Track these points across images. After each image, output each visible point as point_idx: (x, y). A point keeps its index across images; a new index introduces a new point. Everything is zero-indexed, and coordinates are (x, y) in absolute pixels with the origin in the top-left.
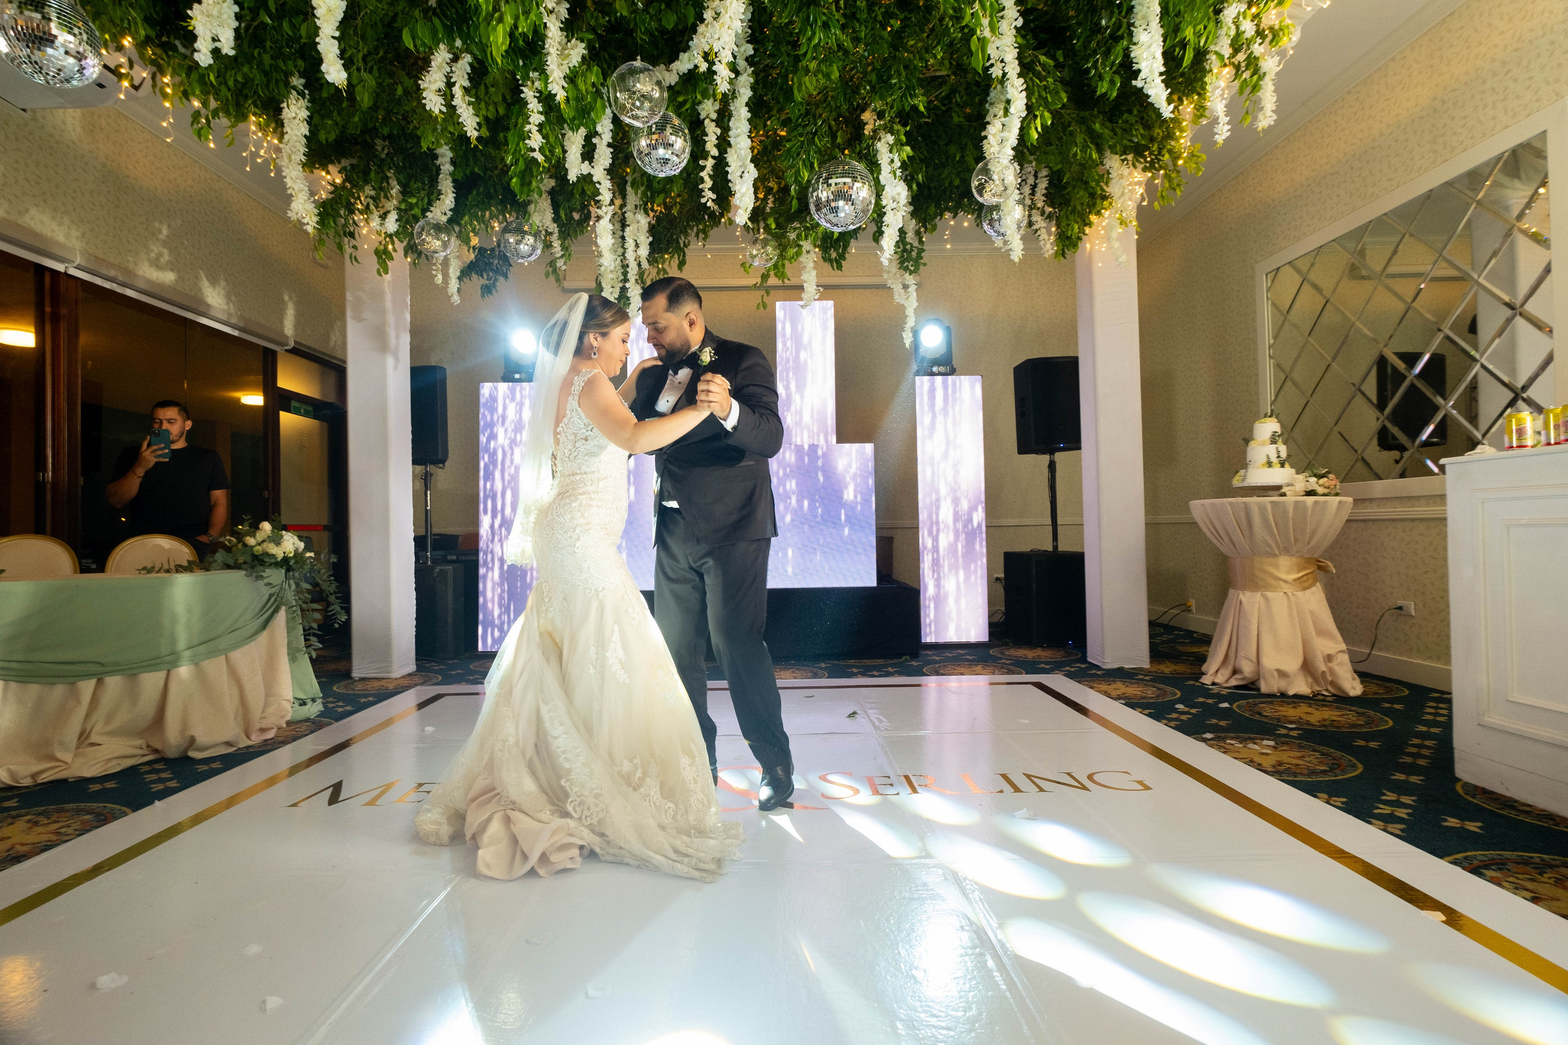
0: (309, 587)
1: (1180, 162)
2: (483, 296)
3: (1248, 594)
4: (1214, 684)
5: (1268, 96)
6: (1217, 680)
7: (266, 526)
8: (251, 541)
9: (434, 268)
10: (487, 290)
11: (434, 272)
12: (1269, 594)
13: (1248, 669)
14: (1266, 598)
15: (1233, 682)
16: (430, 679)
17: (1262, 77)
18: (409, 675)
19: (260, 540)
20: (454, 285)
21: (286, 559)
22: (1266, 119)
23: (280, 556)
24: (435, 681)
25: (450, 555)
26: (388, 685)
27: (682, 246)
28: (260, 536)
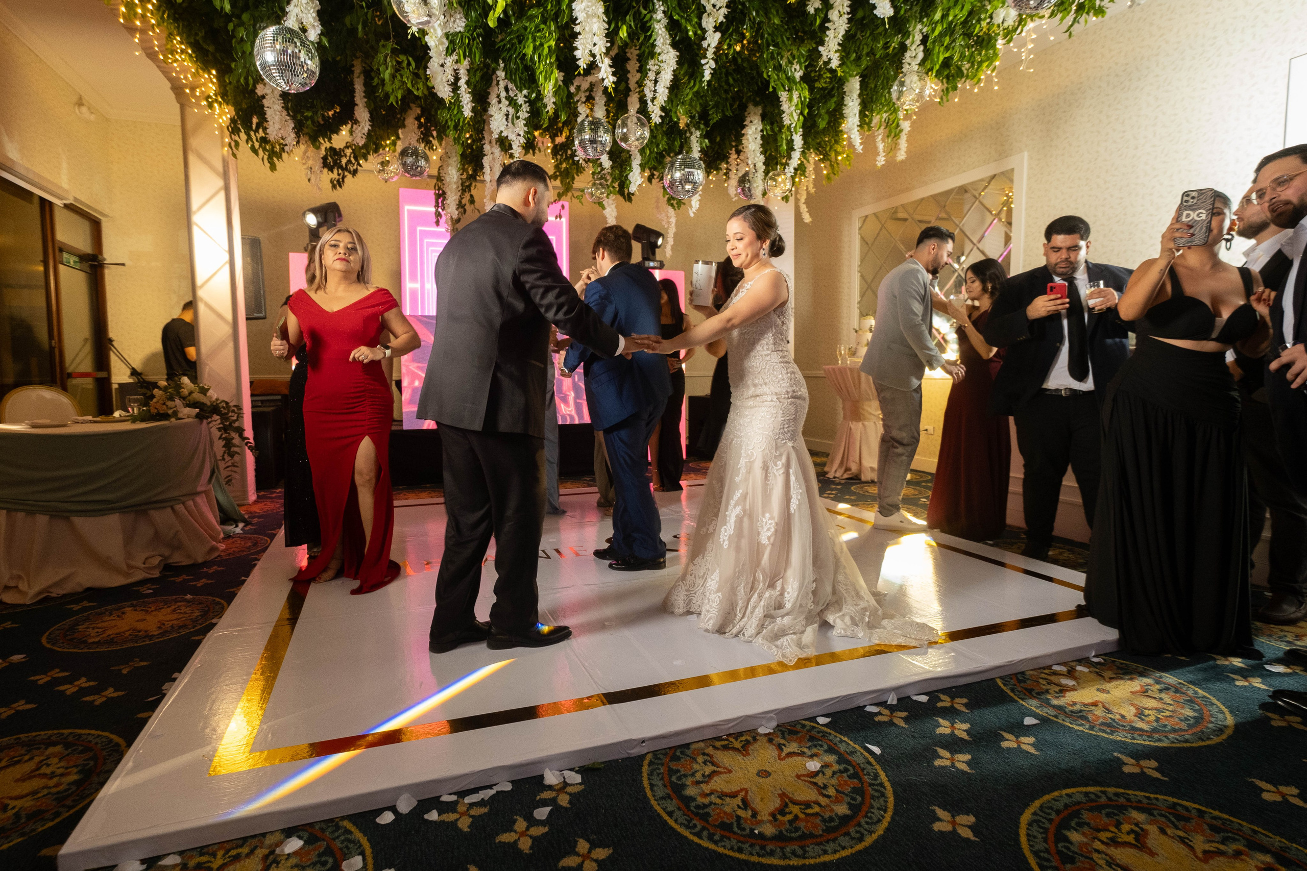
1: (840, 158)
3: (854, 423)
4: (835, 477)
5: (903, 143)
6: (837, 475)
10: (337, 184)
12: (866, 423)
13: (854, 468)
14: (864, 425)
15: (846, 476)
17: (901, 131)
22: (901, 155)
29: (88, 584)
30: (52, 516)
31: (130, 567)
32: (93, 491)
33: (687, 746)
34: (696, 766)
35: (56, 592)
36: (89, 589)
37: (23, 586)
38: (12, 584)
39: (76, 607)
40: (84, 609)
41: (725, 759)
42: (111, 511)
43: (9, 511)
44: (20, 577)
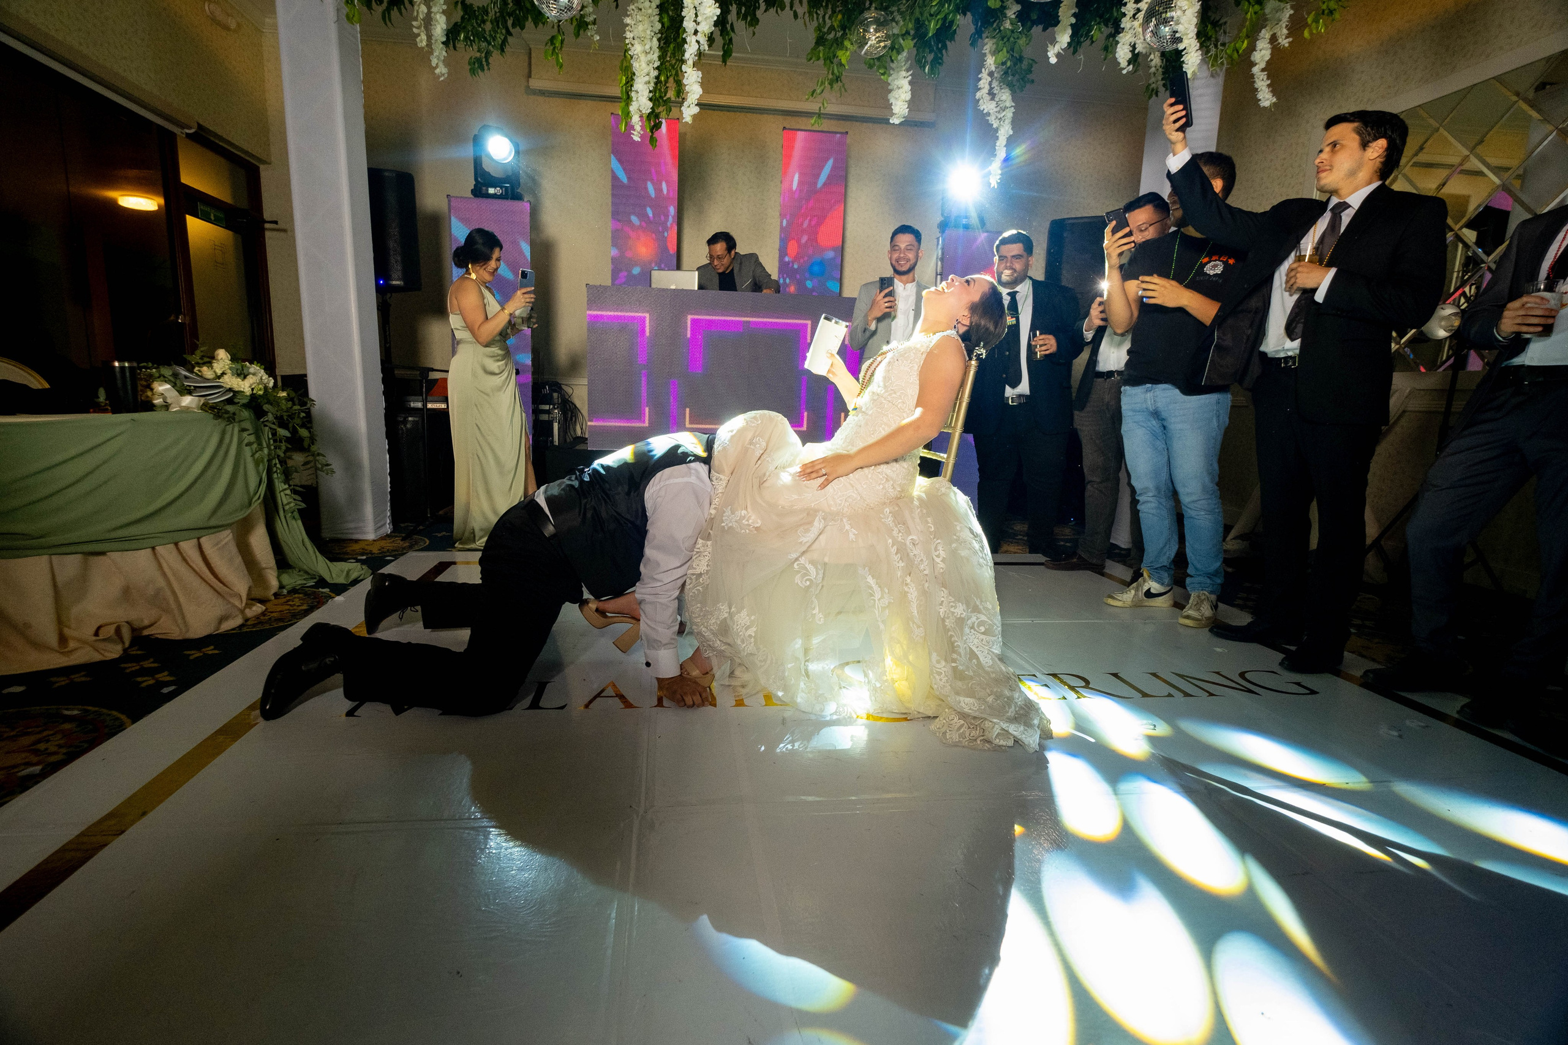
0: (288, 434)
2: (473, 72)
7: (222, 354)
8: (207, 372)
9: (414, 23)
10: (478, 65)
11: (415, 30)
16: (416, 543)
18: (388, 536)
19: (219, 372)
20: (439, 53)
21: (253, 396)
23: (248, 391)
24: (422, 545)
25: (415, 401)
26: (366, 547)
27: (729, 28)
28: (218, 367)
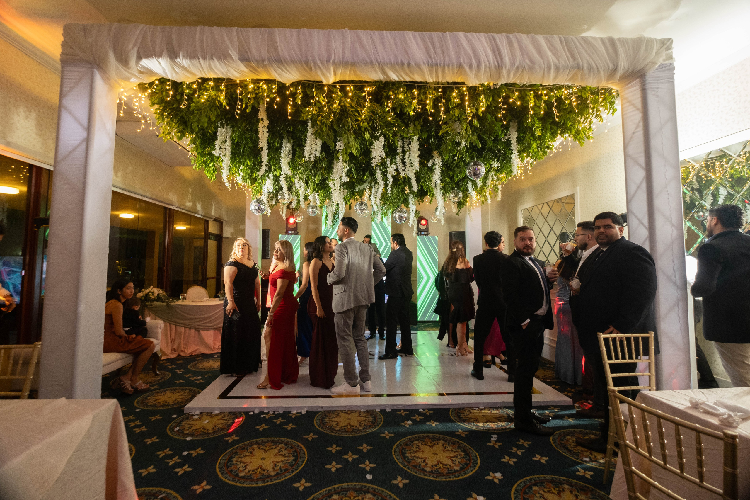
29: (202, 352)
30: (195, 330)
31: (214, 348)
32: (206, 323)
33: (335, 411)
34: (333, 415)
35: (194, 354)
36: (202, 354)
37: (186, 351)
38: (183, 350)
39: (198, 359)
40: (200, 360)
41: (342, 414)
42: (211, 329)
43: (185, 327)
44: (185, 348)
